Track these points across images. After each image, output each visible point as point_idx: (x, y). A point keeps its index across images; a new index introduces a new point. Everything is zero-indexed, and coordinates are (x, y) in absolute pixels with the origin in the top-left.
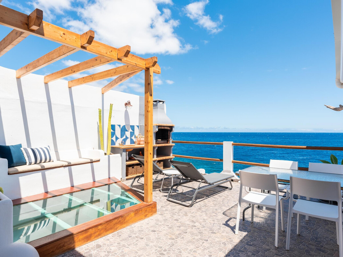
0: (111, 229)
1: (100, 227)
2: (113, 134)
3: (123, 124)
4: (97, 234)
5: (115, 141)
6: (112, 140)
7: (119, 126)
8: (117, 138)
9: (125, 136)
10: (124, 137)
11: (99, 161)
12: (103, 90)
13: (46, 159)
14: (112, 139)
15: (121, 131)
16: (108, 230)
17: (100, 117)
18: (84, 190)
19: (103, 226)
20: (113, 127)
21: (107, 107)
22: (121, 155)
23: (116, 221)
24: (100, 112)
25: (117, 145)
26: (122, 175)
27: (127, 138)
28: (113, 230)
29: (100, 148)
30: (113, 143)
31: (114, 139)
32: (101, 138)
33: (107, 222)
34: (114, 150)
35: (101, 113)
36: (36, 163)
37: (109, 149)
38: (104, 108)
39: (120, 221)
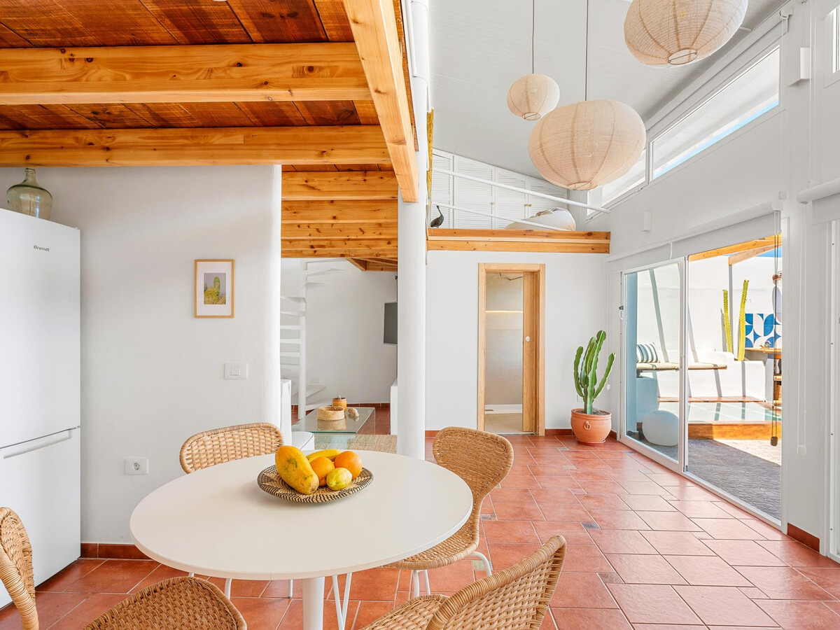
0: (749, 434)
1: (735, 428)
2: (749, 329)
3: (769, 311)
4: (732, 434)
5: (752, 341)
6: (747, 339)
7: (762, 315)
8: (756, 336)
9: (773, 331)
10: (772, 335)
11: (725, 368)
12: (731, 259)
13: (652, 359)
14: (747, 337)
15: (765, 323)
16: (745, 435)
17: (726, 302)
18: (708, 402)
19: (740, 428)
20: (749, 318)
21: (738, 286)
22: (765, 364)
23: (756, 428)
24: (725, 294)
25: (757, 346)
26: (766, 395)
27: (776, 336)
28: (752, 437)
29: (725, 350)
30: (748, 343)
31: (751, 336)
32: (728, 336)
33: (744, 425)
34: (751, 355)
35: (727, 297)
36: (642, 361)
37: (742, 353)
38: (733, 288)
39: (761, 430)
